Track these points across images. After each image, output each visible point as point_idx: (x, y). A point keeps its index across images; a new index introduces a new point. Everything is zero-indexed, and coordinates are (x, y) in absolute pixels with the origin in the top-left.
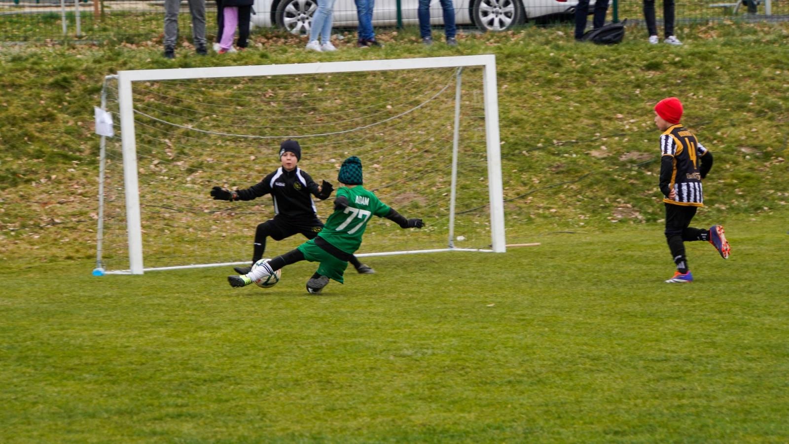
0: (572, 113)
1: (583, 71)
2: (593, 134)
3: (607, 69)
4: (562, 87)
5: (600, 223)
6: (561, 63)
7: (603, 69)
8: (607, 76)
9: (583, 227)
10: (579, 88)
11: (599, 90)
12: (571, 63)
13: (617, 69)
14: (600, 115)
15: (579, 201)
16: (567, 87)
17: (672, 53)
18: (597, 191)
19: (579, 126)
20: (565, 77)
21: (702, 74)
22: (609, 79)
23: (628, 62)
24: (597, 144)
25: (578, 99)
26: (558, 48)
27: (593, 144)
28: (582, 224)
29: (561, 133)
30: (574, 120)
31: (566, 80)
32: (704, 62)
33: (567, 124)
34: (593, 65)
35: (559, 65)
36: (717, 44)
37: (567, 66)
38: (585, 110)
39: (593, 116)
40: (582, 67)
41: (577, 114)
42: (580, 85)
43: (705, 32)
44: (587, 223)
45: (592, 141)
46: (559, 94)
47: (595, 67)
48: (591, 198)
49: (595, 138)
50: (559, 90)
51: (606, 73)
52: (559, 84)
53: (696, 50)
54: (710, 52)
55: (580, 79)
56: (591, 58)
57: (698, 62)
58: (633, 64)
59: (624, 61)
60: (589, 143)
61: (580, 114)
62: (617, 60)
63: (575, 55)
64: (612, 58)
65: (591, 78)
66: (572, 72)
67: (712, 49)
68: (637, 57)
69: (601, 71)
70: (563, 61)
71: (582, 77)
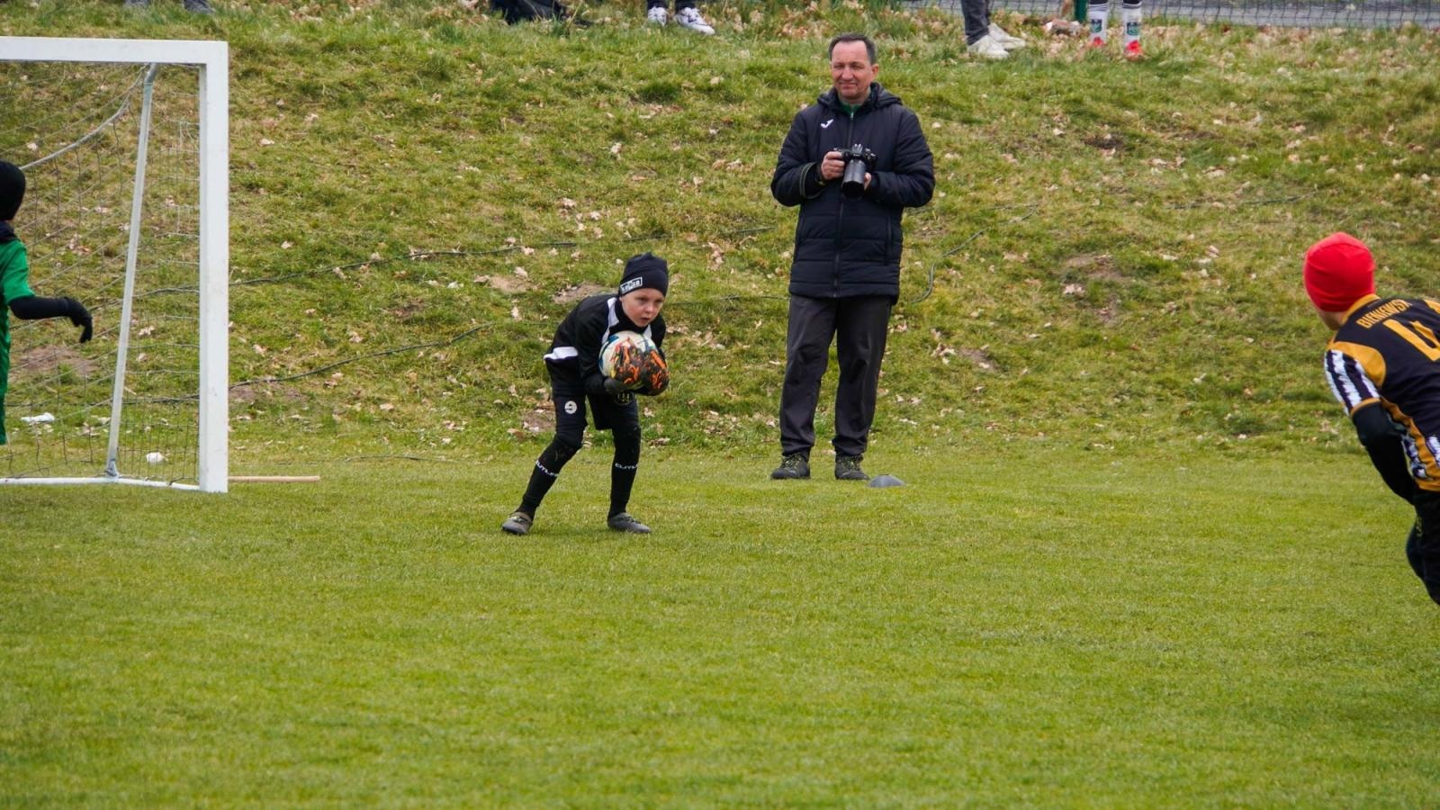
0: (459, 188)
1: (496, 94)
2: (500, 238)
3: (553, 94)
4: (445, 126)
5: (488, 441)
6: (450, 73)
7: (545, 94)
8: (551, 109)
9: (447, 447)
10: (483, 132)
11: (527, 141)
12: (472, 73)
13: (576, 95)
14: (523, 196)
15: (449, 389)
16: (456, 127)
17: (708, 66)
18: (492, 369)
19: (473, 219)
20: (454, 102)
21: (765, 119)
22: (554, 114)
23: (605, 80)
24: (508, 262)
25: (479, 157)
26: (449, 35)
27: (498, 261)
28: (447, 440)
29: (429, 231)
30: (462, 204)
31: (456, 111)
32: (776, 91)
33: (443, 211)
34: (521, 80)
35: (443, 77)
36: (815, 52)
37: (465, 79)
38: (490, 182)
39: (509, 197)
40: (497, 84)
41: (470, 190)
42: (486, 126)
43: (799, 23)
44: (459, 439)
45: (495, 254)
46: (435, 143)
47: (526, 87)
48: (476, 384)
49: (505, 247)
50: (438, 132)
51: (550, 102)
52: (437, 119)
53: (763, 62)
54: (793, 70)
55: (488, 112)
56: (522, 65)
57: (762, 91)
58: (614, 85)
59: (595, 78)
60: (491, 258)
61: (476, 193)
62: (580, 74)
63: (485, 55)
64: (569, 69)
65: (513, 112)
66: (471, 94)
67: (799, 63)
68: (625, 71)
69: (538, 97)
70: (453, 67)
71: (493, 107)
